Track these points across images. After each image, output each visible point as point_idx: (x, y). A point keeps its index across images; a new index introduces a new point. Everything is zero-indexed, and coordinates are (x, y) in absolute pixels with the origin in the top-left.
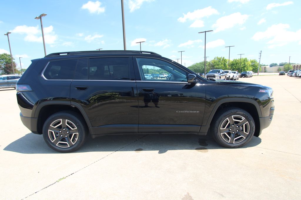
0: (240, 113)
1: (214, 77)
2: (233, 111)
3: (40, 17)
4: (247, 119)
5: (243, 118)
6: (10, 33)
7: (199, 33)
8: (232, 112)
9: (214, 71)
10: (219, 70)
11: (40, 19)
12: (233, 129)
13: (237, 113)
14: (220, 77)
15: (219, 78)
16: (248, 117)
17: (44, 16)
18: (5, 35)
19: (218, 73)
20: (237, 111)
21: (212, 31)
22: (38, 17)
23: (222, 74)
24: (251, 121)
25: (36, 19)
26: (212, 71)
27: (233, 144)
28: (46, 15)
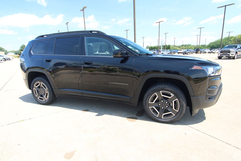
0: (169, 89)
1: (229, 52)
2: (160, 86)
3: (83, 10)
4: (176, 96)
5: (172, 95)
6: (68, 23)
7: (217, 8)
8: (159, 88)
9: (230, 46)
10: (236, 45)
11: (83, 11)
12: (163, 104)
13: (165, 89)
14: (236, 53)
15: (234, 54)
16: (176, 93)
17: (85, 8)
18: (66, 24)
19: (235, 48)
20: (165, 87)
21: (234, 4)
22: (82, 9)
23: (239, 50)
24: (181, 99)
25: (81, 11)
26: (228, 47)
27: (161, 118)
28: (86, 7)
